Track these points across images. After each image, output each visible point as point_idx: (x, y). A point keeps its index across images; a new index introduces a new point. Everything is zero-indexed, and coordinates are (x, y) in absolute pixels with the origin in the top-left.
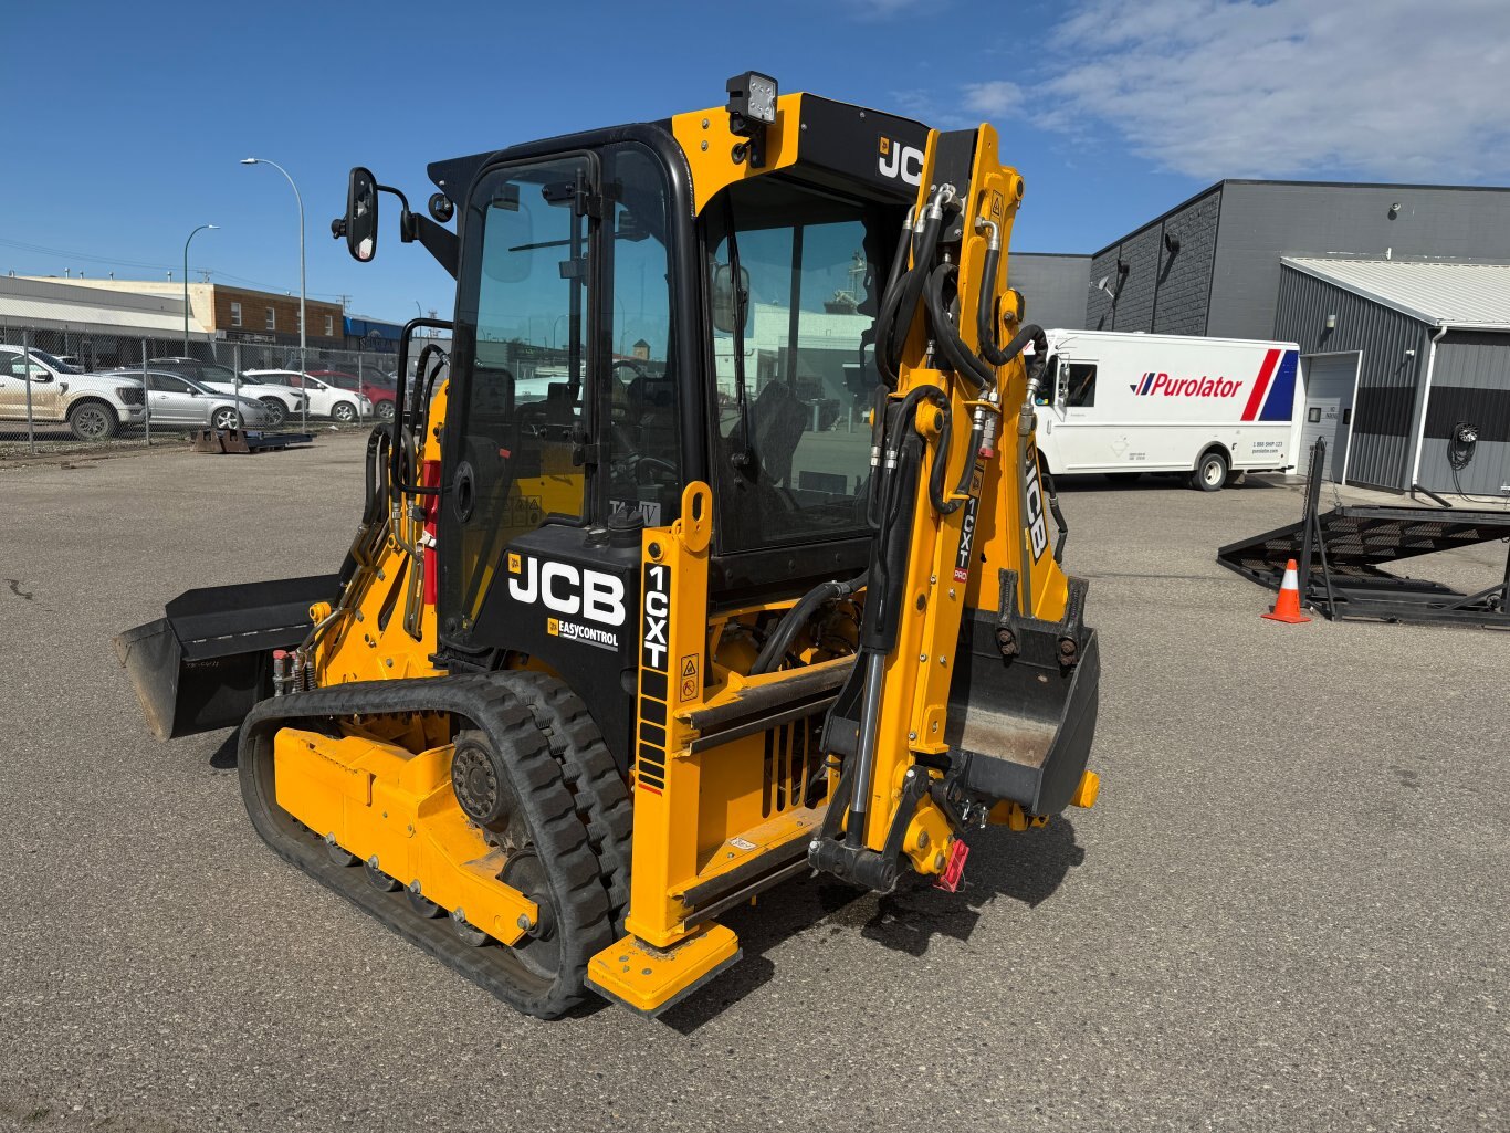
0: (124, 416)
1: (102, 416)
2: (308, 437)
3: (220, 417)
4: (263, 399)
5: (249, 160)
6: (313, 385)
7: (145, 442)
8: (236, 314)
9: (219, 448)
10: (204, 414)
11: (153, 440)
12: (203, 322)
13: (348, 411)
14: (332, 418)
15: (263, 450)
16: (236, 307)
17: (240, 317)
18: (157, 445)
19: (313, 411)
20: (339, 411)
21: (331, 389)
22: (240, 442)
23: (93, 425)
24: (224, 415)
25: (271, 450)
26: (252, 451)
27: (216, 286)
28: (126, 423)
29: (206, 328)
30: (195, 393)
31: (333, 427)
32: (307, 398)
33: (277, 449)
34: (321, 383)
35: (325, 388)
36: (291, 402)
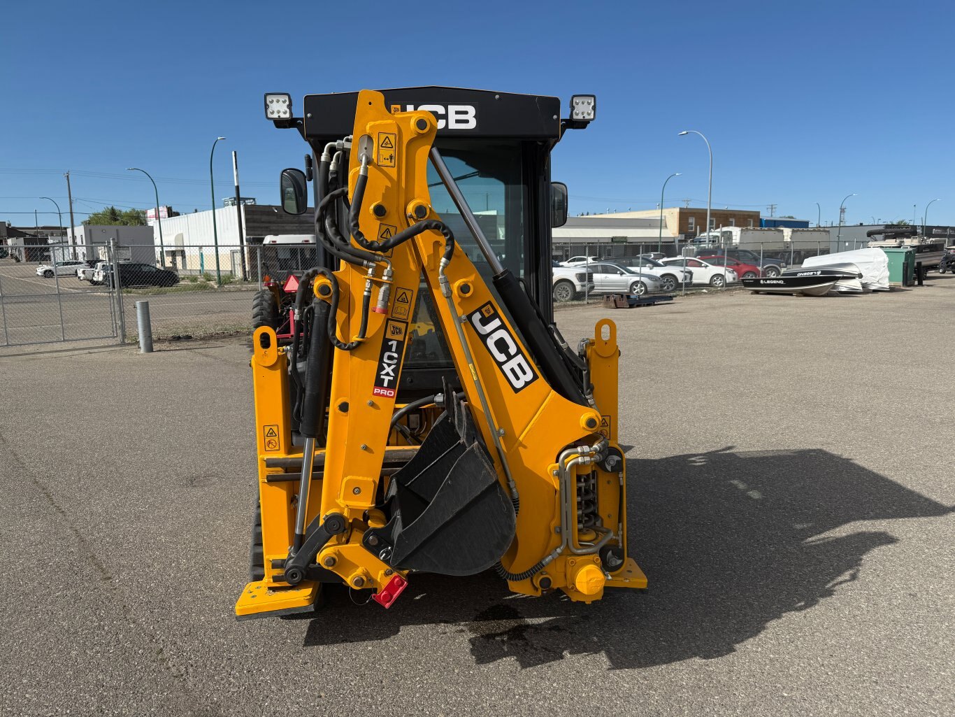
0: (578, 288)
1: (568, 289)
2: (671, 298)
3: (635, 287)
4: (663, 276)
5: (683, 133)
6: (699, 265)
7: (585, 302)
8: (692, 224)
9: (613, 305)
10: (626, 286)
11: (590, 301)
12: (671, 231)
13: (721, 280)
14: (710, 285)
15: (638, 306)
16: (692, 220)
17: (694, 225)
18: (591, 304)
19: (695, 281)
20: (715, 281)
21: (711, 267)
22: (625, 301)
23: (564, 294)
24: (637, 286)
25: (644, 306)
26: (631, 306)
27: (680, 209)
28: (579, 292)
29: (673, 234)
30: (622, 274)
31: (704, 291)
32: (691, 273)
33: (648, 305)
34: (705, 263)
35: (707, 266)
36: (680, 277)
